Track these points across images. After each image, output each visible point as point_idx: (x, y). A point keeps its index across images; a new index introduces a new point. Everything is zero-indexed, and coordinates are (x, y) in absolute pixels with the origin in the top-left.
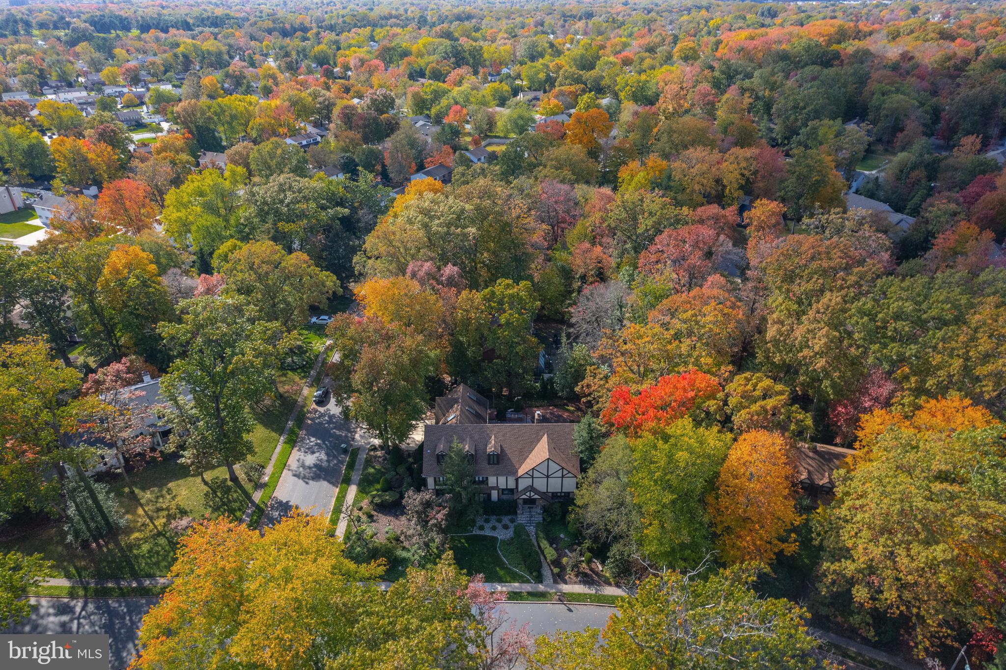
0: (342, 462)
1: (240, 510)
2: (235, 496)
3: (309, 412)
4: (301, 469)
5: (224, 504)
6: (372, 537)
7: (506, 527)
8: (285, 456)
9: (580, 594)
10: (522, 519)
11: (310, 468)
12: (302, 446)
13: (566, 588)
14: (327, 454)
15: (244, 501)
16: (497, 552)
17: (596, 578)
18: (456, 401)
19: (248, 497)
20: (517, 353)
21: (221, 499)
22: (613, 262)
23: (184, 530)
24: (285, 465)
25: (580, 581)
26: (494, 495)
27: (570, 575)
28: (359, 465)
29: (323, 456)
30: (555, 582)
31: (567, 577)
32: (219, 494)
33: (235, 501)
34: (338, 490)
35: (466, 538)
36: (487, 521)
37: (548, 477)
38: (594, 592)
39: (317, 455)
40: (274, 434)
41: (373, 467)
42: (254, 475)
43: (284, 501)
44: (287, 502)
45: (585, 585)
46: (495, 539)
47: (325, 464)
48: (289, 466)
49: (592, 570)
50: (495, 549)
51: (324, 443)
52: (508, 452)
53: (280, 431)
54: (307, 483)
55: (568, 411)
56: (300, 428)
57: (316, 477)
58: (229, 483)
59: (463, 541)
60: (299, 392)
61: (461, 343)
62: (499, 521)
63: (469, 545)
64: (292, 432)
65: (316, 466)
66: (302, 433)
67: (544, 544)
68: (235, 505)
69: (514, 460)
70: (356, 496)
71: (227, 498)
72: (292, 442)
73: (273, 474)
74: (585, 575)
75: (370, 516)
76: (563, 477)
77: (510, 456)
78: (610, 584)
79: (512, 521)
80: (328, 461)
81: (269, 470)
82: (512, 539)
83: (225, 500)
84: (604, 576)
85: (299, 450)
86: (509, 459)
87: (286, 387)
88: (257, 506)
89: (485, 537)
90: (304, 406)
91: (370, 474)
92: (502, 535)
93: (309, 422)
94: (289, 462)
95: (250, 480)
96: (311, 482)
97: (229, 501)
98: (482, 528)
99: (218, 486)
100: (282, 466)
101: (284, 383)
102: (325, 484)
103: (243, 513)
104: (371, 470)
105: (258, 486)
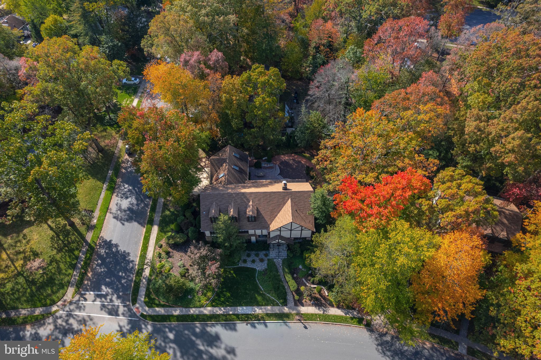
0: (146, 205)
1: (77, 249)
2: (73, 238)
3: (123, 162)
4: (119, 212)
5: (65, 245)
6: (169, 271)
7: (262, 260)
8: (108, 201)
9: (312, 315)
10: (273, 254)
11: (125, 211)
12: (118, 192)
13: (304, 310)
14: (137, 199)
15: (80, 241)
16: (256, 281)
17: (323, 301)
18: (224, 161)
19: (83, 237)
20: (269, 125)
21: (63, 242)
22: (341, 37)
23: (37, 270)
24: (108, 209)
25: (313, 304)
26: (253, 239)
27: (306, 299)
28: (159, 208)
29: (134, 201)
30: (296, 305)
31: (304, 301)
32: (61, 237)
33: (73, 242)
34: (145, 230)
35: (234, 269)
36: (249, 256)
37: (291, 230)
38: (322, 312)
39: (129, 199)
40: (99, 183)
41: (169, 210)
42: (86, 219)
43: (108, 240)
44: (110, 241)
45: (316, 307)
46: (254, 270)
47: (135, 208)
48: (111, 209)
49: (321, 295)
50: (255, 278)
51: (134, 189)
52: (262, 212)
53: (103, 179)
54: (123, 224)
55: (305, 157)
56: (117, 177)
57: (129, 219)
58: (68, 227)
59: (232, 272)
60: (115, 145)
61: (227, 114)
62: (257, 255)
63: (237, 276)
64: (112, 181)
65: (129, 209)
66: (119, 180)
67: (289, 278)
68: (74, 246)
69: (267, 218)
70: (157, 235)
71: (67, 240)
72: (112, 189)
73: (100, 217)
74: (317, 299)
75: (168, 253)
76: (302, 230)
77: (264, 215)
78: (333, 306)
79: (266, 255)
80: (137, 205)
81: (97, 214)
82: (266, 270)
83: (66, 242)
84: (329, 300)
85: (117, 196)
86: (263, 217)
87: (106, 141)
88: (89, 245)
89: (248, 268)
90: (119, 158)
91: (166, 216)
92: (260, 267)
93: (124, 171)
94: (111, 206)
95: (83, 224)
96: (126, 223)
97: (69, 243)
98: (245, 261)
99: (60, 231)
100: (105, 210)
101: (104, 137)
102: (135, 224)
103: (80, 251)
104: (167, 213)
105: (90, 228)
